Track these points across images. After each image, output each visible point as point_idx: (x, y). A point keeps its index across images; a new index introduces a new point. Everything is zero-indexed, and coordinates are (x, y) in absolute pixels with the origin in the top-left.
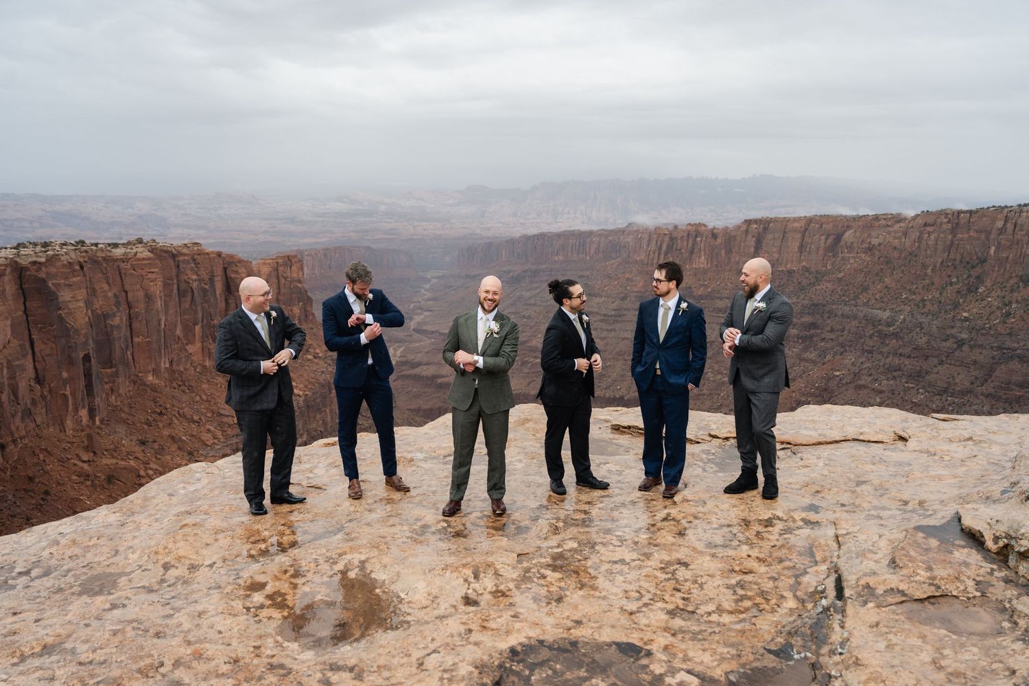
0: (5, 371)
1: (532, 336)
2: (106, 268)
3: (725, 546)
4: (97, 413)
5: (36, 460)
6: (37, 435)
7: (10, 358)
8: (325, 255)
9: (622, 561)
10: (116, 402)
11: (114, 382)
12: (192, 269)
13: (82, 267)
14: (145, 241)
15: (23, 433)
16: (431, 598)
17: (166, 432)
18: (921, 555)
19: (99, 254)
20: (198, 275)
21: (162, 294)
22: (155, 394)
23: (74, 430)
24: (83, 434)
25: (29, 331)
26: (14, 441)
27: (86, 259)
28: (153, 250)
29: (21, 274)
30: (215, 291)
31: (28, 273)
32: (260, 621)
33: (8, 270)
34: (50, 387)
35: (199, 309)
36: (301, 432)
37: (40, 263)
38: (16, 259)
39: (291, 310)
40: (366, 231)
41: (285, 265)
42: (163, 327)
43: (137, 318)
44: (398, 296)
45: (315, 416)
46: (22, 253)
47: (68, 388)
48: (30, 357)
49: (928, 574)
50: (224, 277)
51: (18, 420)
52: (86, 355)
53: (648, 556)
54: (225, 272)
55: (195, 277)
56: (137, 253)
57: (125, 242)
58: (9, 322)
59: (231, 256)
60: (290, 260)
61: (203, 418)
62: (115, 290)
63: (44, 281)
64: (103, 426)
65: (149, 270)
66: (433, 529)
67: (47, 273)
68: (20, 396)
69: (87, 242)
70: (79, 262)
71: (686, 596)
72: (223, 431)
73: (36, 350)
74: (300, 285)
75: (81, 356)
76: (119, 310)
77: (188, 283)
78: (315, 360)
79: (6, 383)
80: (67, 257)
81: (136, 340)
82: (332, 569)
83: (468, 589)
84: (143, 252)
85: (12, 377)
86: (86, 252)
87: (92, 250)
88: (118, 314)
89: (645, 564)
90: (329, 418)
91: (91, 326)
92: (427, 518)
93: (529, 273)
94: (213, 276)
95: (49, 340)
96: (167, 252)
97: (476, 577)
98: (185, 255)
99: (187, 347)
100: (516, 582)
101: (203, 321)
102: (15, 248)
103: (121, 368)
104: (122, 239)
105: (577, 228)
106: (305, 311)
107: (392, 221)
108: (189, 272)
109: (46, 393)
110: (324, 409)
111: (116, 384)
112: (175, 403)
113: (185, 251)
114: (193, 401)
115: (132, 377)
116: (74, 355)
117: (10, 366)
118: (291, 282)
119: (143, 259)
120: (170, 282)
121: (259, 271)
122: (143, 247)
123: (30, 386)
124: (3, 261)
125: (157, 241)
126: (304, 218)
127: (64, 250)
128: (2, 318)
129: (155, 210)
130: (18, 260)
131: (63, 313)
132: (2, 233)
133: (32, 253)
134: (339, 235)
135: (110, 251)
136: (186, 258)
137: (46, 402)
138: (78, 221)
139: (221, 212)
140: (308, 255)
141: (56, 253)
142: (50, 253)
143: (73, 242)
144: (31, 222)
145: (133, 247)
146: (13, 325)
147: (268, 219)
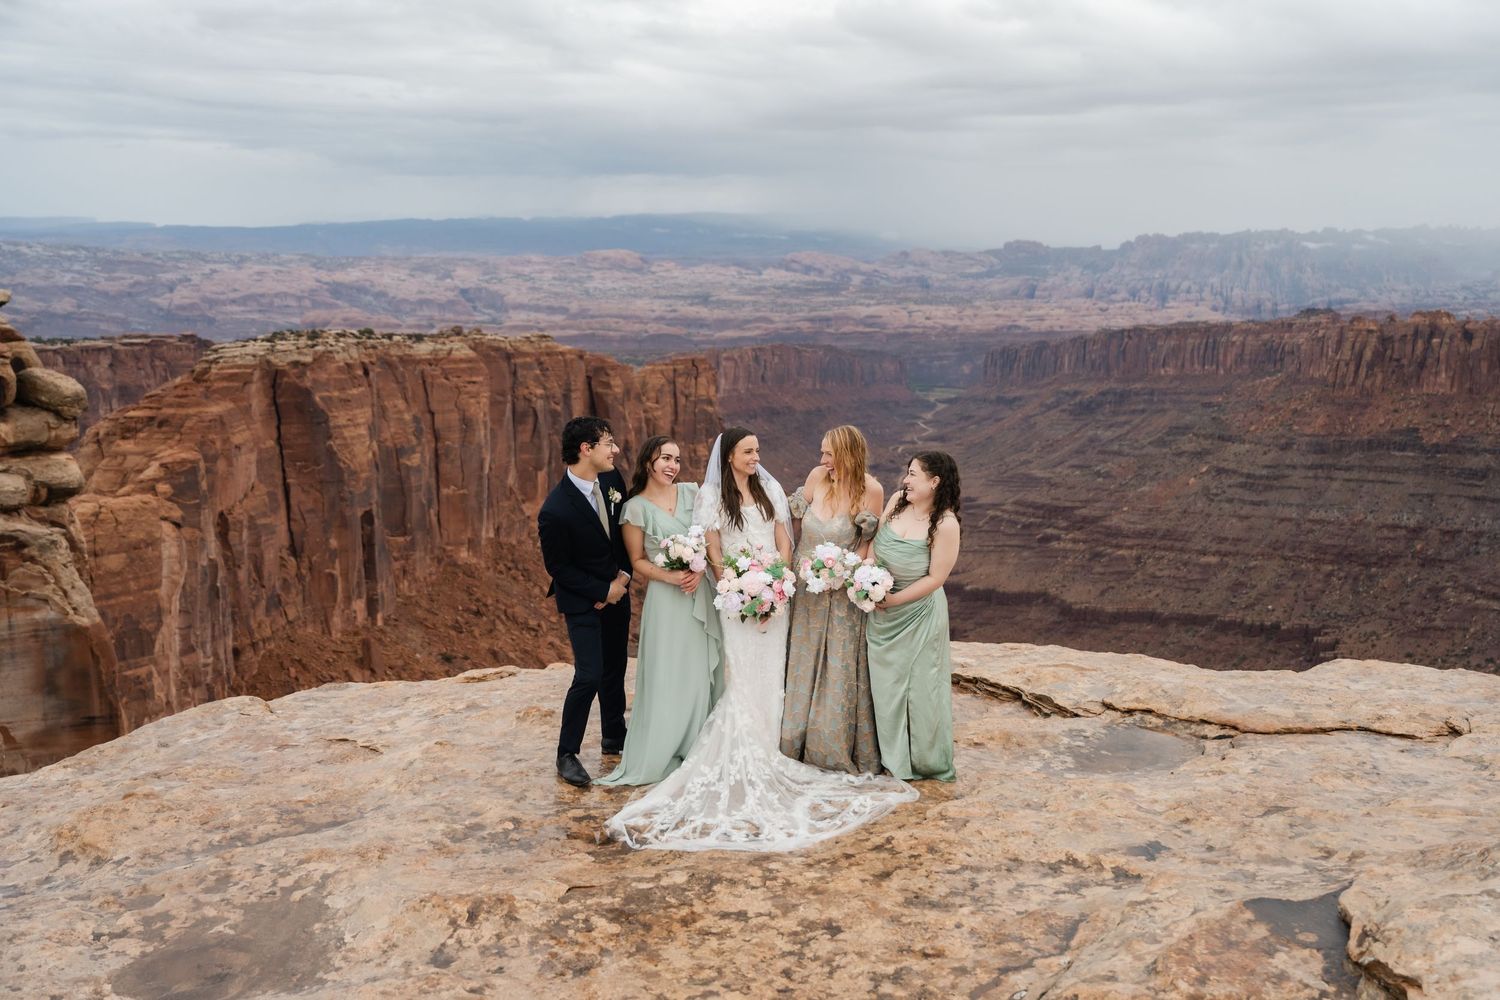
0: (245, 533)
1: (1112, 509)
2: (404, 377)
3: (933, 905)
4: (380, 607)
5: (283, 677)
6: (289, 637)
7: (253, 513)
8: (756, 359)
9: (741, 916)
10: (410, 591)
11: (407, 559)
12: (536, 379)
13: (366, 373)
14: (466, 331)
15: (267, 632)
16: (385, 946)
17: (484, 644)
18: (1213, 953)
19: (394, 351)
20: (545, 388)
21: (488, 418)
22: (470, 581)
23: (344, 632)
24: (357, 639)
25: (284, 471)
26: (254, 645)
27: (374, 359)
28: (476, 347)
29: (275, 380)
31: (285, 379)
32: (102, 956)
33: (257, 374)
34: (310, 562)
35: (545, 443)
37: (304, 365)
38: (269, 357)
39: (695, 451)
40: (827, 319)
41: (687, 374)
42: (486, 471)
43: (447, 456)
44: (877, 432)
46: (279, 347)
47: (337, 565)
48: (283, 512)
49: (1192, 990)
50: (587, 393)
51: (260, 611)
52: (366, 512)
53: (787, 910)
54: (589, 384)
55: (540, 391)
56: (451, 351)
57: (435, 331)
58: (253, 457)
59: (603, 361)
60: (694, 367)
61: (543, 623)
62: (415, 410)
63: (307, 393)
64: (388, 629)
65: (468, 379)
66: (485, 833)
67: (315, 381)
68: (266, 574)
69: (377, 332)
70: (363, 363)
71: (791, 986)
73: (293, 502)
74: (710, 409)
75: (360, 513)
76: (419, 444)
77: (529, 401)
79: (246, 552)
80: (345, 355)
81: (445, 491)
82: (275, 884)
83: (451, 937)
84: (461, 349)
85: (256, 544)
86: (374, 347)
87: (382, 344)
88: (419, 449)
89: (773, 923)
91: (377, 468)
92: (488, 815)
93: (1110, 398)
94: (569, 390)
95: (311, 486)
96: (498, 349)
97: (472, 917)
98: (526, 354)
99: (524, 507)
100: (535, 934)
101: (550, 463)
102: (268, 340)
103: (419, 536)
104: (432, 326)
105: (1203, 318)
107: (872, 302)
108: (531, 384)
109: (304, 571)
111: (410, 562)
112: (501, 597)
113: (526, 348)
114: (530, 596)
115: (437, 552)
116: (348, 513)
117: (253, 526)
118: (695, 403)
119: (461, 360)
120: (501, 399)
121: (644, 384)
122: (462, 341)
123: (282, 558)
124: (249, 360)
125: (484, 332)
126: (725, 296)
127: (341, 344)
128: (243, 450)
129: (487, 282)
130: (271, 358)
131: (334, 444)
132: (256, 316)
133: (293, 348)
134: (781, 325)
135: (410, 347)
136: (528, 359)
137: (304, 586)
138: (369, 298)
139: (590, 285)
140: (727, 359)
141: (330, 348)
142: (320, 348)
143: (355, 332)
144: (299, 299)
145: (447, 341)
146: (259, 462)
147: (664, 298)
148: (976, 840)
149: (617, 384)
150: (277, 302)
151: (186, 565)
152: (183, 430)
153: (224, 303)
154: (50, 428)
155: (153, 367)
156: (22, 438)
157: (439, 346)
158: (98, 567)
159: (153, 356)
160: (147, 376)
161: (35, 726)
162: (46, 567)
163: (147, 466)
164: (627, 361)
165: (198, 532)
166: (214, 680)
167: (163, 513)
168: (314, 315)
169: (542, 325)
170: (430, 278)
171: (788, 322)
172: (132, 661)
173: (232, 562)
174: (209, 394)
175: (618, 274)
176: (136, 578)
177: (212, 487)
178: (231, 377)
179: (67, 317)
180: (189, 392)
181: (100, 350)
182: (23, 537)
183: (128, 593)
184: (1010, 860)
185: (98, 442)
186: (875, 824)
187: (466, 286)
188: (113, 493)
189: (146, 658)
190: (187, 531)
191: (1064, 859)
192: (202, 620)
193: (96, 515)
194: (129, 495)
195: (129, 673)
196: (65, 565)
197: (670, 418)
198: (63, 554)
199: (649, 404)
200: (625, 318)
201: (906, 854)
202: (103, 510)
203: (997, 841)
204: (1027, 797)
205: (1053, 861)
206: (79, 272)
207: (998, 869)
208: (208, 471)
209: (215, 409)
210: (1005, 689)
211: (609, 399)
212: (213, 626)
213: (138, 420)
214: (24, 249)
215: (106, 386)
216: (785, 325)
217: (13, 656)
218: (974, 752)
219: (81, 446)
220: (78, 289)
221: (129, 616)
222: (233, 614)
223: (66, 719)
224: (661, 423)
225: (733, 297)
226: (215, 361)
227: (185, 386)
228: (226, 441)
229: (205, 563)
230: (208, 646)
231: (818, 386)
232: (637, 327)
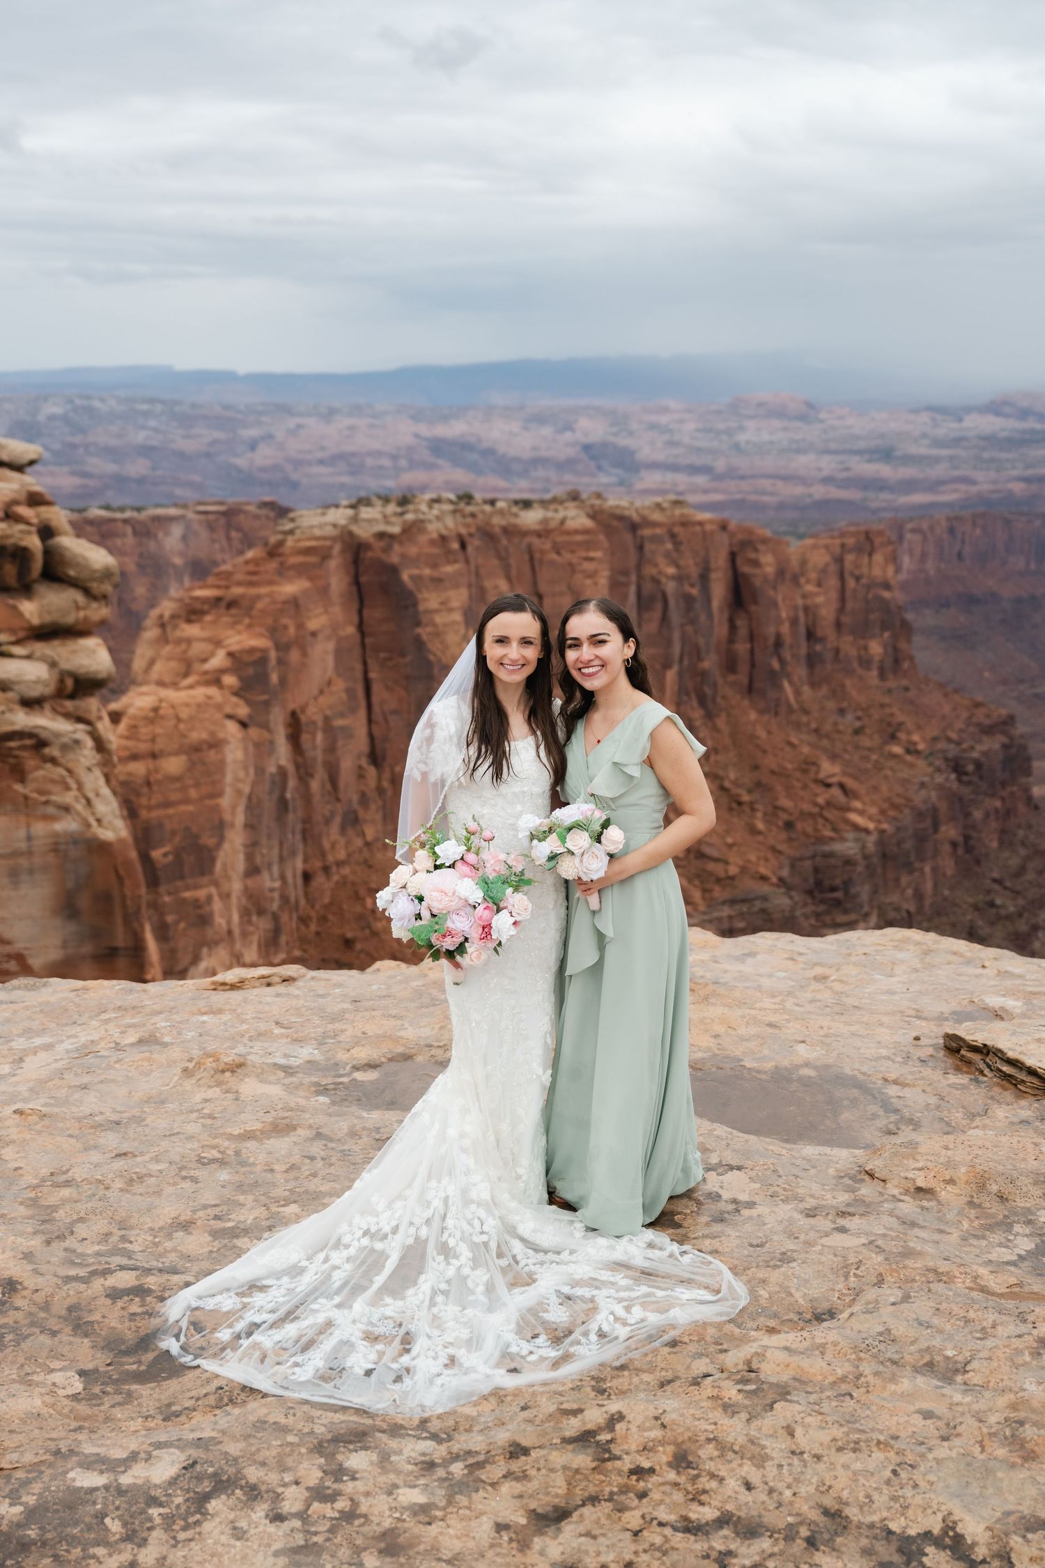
2: (508, 552)
5: (358, 909)
6: (366, 862)
7: (329, 713)
8: (951, 531)
12: (667, 555)
13: (463, 546)
14: (584, 496)
15: (342, 855)
19: (497, 521)
20: (678, 566)
26: (326, 869)
27: (473, 530)
28: (594, 515)
29: (357, 555)
30: (708, 600)
31: (369, 554)
33: (337, 548)
34: (393, 773)
35: (676, 636)
36: (866, 909)
37: (392, 537)
38: (351, 527)
39: (866, 648)
41: (859, 550)
45: (897, 880)
46: (363, 515)
48: (362, 713)
50: (730, 573)
51: (335, 828)
54: (734, 562)
55: (671, 571)
56: (565, 519)
57: (548, 496)
58: (331, 646)
59: (750, 532)
60: (867, 542)
63: (394, 571)
65: (583, 554)
67: (403, 556)
68: (342, 783)
69: (478, 496)
70: (460, 535)
72: (705, 891)
73: (375, 700)
74: (887, 594)
77: (658, 582)
78: (908, 758)
79: (320, 759)
80: (440, 525)
84: (577, 518)
85: (331, 749)
86: (473, 515)
87: (483, 512)
90: (929, 887)
94: (708, 569)
95: (396, 682)
96: (621, 518)
98: (654, 524)
101: (681, 660)
102: (352, 507)
104: (547, 490)
106: (895, 649)
108: (661, 561)
109: (385, 784)
110: (917, 865)
113: (657, 516)
117: (328, 729)
118: (868, 587)
119: (576, 532)
120: (622, 579)
121: (804, 562)
122: (577, 507)
123: (360, 767)
124: (329, 531)
125: (605, 495)
126: (913, 449)
127: (435, 512)
128: (320, 637)
129: (616, 435)
130: (355, 529)
131: (423, 632)
132: (346, 479)
133: (379, 516)
134: (985, 487)
135: (516, 515)
136: (658, 531)
137: (385, 801)
138: (474, 457)
139: (742, 438)
140: (914, 531)
141: (421, 517)
142: (410, 517)
143: (452, 496)
144: (394, 458)
145: (560, 508)
146: (339, 653)
147: (836, 452)
148: (776, 1448)
149: (768, 563)
150: (370, 462)
151: (252, 771)
152: (254, 613)
153: (310, 463)
154: (78, 608)
155: (229, 539)
156: (48, 619)
157: (550, 514)
158: (157, 771)
159: (229, 526)
160: (222, 550)
161: (54, 955)
162: (69, 771)
163: (212, 654)
164: (786, 533)
165: (266, 735)
166: (281, 908)
167: (228, 710)
168: (410, 478)
169: (681, 488)
170: (547, 431)
171: (995, 482)
172: (190, 881)
173: (304, 771)
174: (283, 572)
175: (777, 423)
176: (197, 785)
177: (283, 681)
178: (308, 551)
179: (141, 481)
180: (261, 568)
181: (171, 519)
182: (44, 735)
183: (187, 801)
184: (826, 1512)
185: (163, 626)
186: (623, 1367)
187: (590, 439)
188: (175, 685)
189: (206, 879)
190: (254, 732)
191: (936, 1531)
192: (269, 837)
193: (155, 710)
194: (191, 687)
195: (187, 894)
196: (89, 769)
197: (834, 605)
198: (87, 755)
199: (810, 588)
200: (786, 478)
201: (627, 1464)
202: (164, 704)
203: (818, 1458)
204: (937, 1342)
205: (912, 1532)
206: (155, 430)
207: (790, 1534)
208: (281, 662)
209: (290, 588)
210: (1032, 1072)
211: (757, 582)
212: (281, 844)
213: (204, 600)
214: (97, 404)
215: (178, 561)
216: (992, 487)
217: (31, 872)
218: (908, 1207)
219: (145, 629)
220: (153, 448)
221: (187, 829)
222: (304, 831)
223: (87, 949)
224: (824, 612)
225: (923, 451)
226: (291, 532)
227: (255, 561)
228: (300, 626)
229: (272, 769)
230: (275, 869)
231: (1033, 566)
232: (799, 490)
